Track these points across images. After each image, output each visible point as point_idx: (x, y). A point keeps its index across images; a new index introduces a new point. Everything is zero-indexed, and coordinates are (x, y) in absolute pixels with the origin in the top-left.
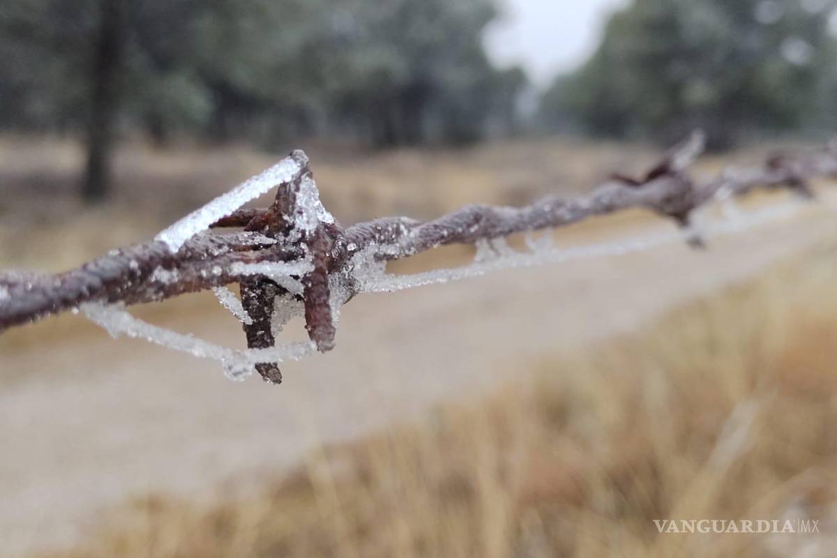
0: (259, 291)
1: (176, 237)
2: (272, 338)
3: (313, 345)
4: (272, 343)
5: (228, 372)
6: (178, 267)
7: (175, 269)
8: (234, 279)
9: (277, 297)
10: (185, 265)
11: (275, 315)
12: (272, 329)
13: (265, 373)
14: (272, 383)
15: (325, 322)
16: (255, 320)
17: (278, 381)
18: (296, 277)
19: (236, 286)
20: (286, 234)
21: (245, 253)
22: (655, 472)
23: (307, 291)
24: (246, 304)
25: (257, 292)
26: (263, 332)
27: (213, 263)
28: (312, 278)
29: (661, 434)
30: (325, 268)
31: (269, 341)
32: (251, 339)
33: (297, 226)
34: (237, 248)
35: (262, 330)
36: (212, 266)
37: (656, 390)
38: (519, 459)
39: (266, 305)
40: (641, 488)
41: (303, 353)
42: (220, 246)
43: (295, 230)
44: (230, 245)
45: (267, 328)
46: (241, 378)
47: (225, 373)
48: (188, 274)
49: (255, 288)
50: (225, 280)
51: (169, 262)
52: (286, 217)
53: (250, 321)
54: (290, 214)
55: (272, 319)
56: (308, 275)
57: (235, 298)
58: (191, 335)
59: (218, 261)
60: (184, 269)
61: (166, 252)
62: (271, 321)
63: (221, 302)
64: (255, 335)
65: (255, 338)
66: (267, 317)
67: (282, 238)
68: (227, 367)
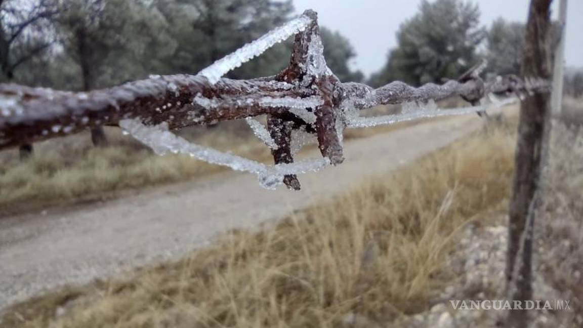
0: (281, 127)
1: (214, 73)
2: (291, 158)
3: (327, 160)
4: (292, 162)
5: (262, 183)
6: (218, 97)
7: (215, 98)
8: (264, 111)
9: (293, 131)
10: (224, 96)
11: (292, 142)
12: (291, 152)
13: (288, 183)
14: (294, 190)
15: (335, 142)
16: (279, 146)
17: (298, 188)
18: (310, 110)
19: (265, 118)
20: (301, 79)
21: (271, 93)
22: (417, 217)
23: (319, 120)
24: (273, 135)
25: (280, 127)
26: (285, 154)
27: (247, 97)
28: (322, 110)
29: (419, 204)
30: (331, 102)
31: (290, 160)
32: (277, 160)
33: (308, 73)
34: (265, 89)
35: (285, 152)
36: (246, 99)
37: (416, 186)
38: (366, 213)
39: (286, 136)
40: (412, 222)
41: (320, 165)
42: (252, 87)
43: (307, 75)
44: (259, 86)
45: (287, 151)
46: (273, 188)
47: (260, 184)
48: (226, 103)
49: (279, 125)
50: (258, 111)
51: (209, 92)
52: (301, 65)
53: (276, 147)
54: (304, 61)
55: (291, 145)
56: (319, 108)
57: (265, 129)
58: (230, 152)
59: (251, 96)
60: (223, 99)
61: (207, 83)
62: (290, 147)
63: (255, 133)
64: (280, 157)
65: (280, 159)
66: (288, 145)
67: (297, 83)
68: (262, 179)
